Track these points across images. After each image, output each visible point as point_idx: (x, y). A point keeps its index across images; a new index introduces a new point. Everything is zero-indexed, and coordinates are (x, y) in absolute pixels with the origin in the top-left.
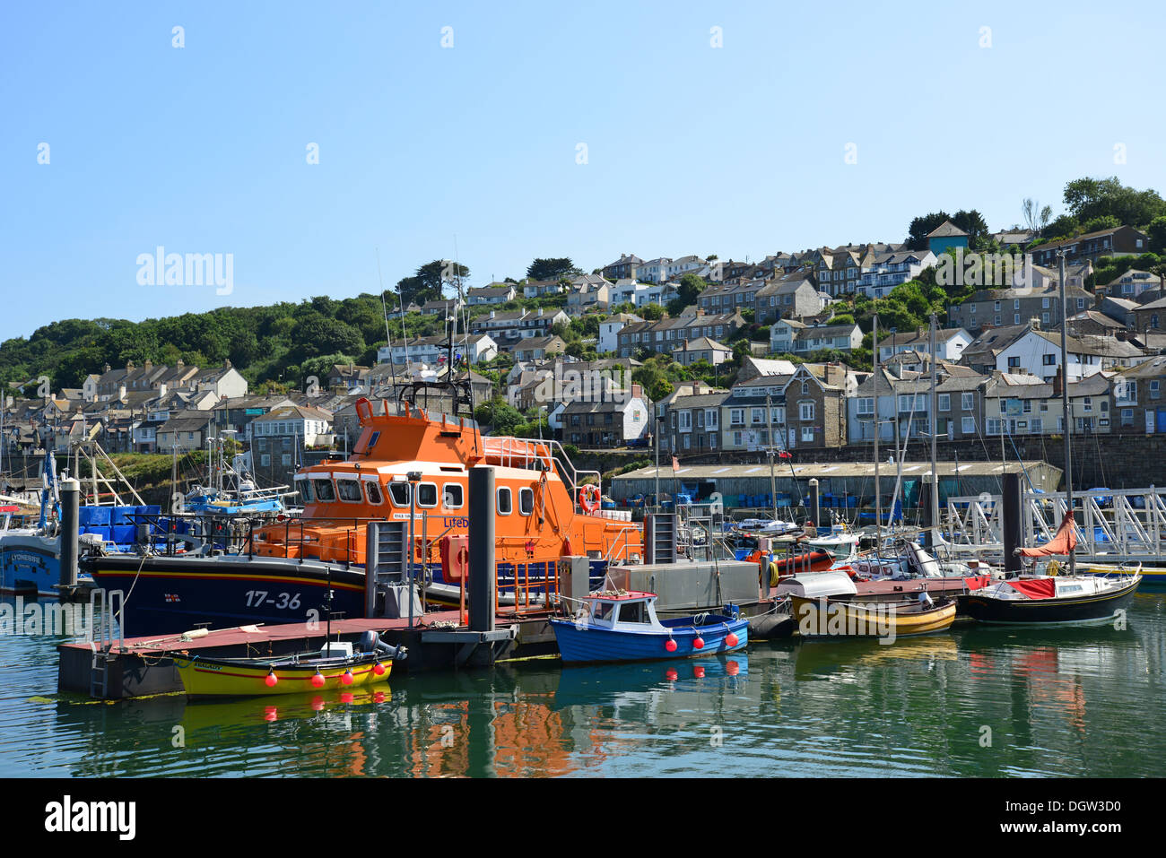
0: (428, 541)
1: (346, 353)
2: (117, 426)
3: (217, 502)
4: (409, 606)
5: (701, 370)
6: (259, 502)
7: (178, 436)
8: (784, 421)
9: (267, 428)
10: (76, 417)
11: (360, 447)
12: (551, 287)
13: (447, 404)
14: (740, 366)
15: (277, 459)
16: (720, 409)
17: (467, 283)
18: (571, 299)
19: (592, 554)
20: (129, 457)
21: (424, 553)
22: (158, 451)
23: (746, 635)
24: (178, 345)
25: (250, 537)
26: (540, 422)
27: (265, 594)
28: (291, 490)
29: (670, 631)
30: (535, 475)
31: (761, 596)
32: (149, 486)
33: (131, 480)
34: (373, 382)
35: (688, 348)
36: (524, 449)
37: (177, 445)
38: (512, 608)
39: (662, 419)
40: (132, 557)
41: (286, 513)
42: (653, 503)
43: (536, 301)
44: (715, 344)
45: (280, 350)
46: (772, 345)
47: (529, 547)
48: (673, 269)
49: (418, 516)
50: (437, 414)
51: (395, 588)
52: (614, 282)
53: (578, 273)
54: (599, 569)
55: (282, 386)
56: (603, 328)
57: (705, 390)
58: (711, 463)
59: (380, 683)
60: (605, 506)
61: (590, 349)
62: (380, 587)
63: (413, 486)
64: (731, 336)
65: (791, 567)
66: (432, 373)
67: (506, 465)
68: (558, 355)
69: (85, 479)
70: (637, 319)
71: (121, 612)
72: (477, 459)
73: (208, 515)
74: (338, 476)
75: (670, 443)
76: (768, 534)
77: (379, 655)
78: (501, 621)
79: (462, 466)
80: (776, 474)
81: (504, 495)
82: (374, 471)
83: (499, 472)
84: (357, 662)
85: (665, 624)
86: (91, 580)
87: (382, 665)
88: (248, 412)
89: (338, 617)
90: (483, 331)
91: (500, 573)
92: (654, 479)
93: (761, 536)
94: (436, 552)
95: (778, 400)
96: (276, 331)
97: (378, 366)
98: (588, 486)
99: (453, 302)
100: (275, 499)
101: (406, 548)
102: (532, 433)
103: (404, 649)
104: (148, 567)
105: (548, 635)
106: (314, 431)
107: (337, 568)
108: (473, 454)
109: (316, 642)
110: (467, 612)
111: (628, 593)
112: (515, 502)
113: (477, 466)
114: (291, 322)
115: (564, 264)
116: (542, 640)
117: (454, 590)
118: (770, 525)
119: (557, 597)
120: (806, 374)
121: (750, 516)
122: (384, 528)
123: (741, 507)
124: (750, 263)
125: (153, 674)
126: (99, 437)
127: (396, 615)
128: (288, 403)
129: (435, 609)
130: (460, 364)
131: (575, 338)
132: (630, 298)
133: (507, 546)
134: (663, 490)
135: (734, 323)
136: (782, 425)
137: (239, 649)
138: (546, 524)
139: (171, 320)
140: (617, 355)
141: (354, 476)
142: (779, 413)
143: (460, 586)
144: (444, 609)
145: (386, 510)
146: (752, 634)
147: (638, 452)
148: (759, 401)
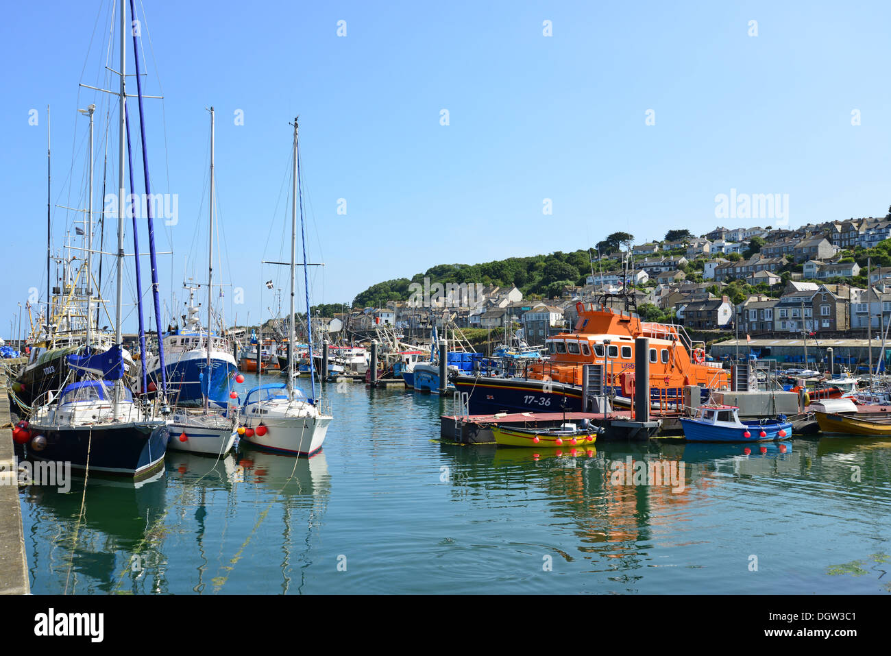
0: (614, 375)
1: (571, 280)
2: (463, 315)
3: (509, 352)
4: (604, 408)
5: (763, 288)
6: (530, 353)
7: (490, 321)
8: (811, 316)
9: (532, 317)
10: (445, 311)
11: (578, 326)
12: (678, 245)
13: (622, 306)
14: (785, 286)
15: (537, 332)
16: (773, 309)
17: (633, 244)
18: (688, 251)
19: (701, 384)
20: (468, 330)
21: (612, 380)
22: (481, 327)
23: (790, 431)
24: (490, 276)
25: (525, 371)
26: (672, 315)
27: (533, 397)
28: (544, 348)
29: (746, 427)
30: (670, 343)
31: (798, 410)
32: (477, 344)
33: (469, 340)
34: (584, 294)
35: (755, 276)
36: (663, 329)
37: (490, 324)
38: (659, 411)
39: (739, 314)
40: (472, 377)
41: (542, 358)
42: (735, 359)
43: (670, 253)
44: (770, 274)
45: (538, 278)
46: (804, 274)
47: (666, 379)
48: (746, 234)
49: (609, 362)
50: (617, 310)
51: (597, 398)
52: (713, 242)
53: (693, 237)
54: (705, 393)
55: (539, 296)
56: (706, 266)
57: (764, 299)
58: (768, 338)
59: (590, 445)
60: (707, 360)
61: (699, 277)
62: (589, 397)
63: (606, 347)
64: (780, 269)
65: (817, 396)
66: (615, 290)
67: (654, 337)
68: (681, 280)
69: (450, 340)
70: (725, 261)
71: (467, 403)
72: (639, 334)
73: (505, 359)
74: (568, 341)
75: (744, 327)
76: (802, 377)
77: (590, 431)
78: (652, 418)
79: (631, 337)
80: (807, 345)
81: (653, 352)
82: (586, 339)
83: (652, 341)
84: (578, 434)
85: (744, 423)
86: (454, 387)
87: (591, 436)
88: (523, 309)
89: (569, 411)
90: (641, 268)
91: (652, 393)
92: (735, 346)
93: (798, 378)
94: (618, 381)
95: (808, 304)
96: (536, 269)
97: (586, 286)
98: (698, 349)
99: (626, 253)
100: (537, 351)
101: (603, 379)
102: (668, 321)
103: (603, 429)
104: (479, 382)
105: (678, 426)
106: (555, 318)
107: (568, 386)
108: (637, 331)
109: (558, 423)
110: (634, 412)
111: (722, 406)
112: (659, 356)
113: (638, 337)
114: (544, 264)
115: (685, 233)
116: (674, 428)
117: (628, 400)
118: (804, 372)
119: (682, 407)
120: (825, 290)
121: (792, 367)
122: (591, 368)
123: (786, 362)
124: (791, 230)
125: (482, 433)
126: (456, 320)
127: (598, 412)
128: (542, 304)
129: (618, 410)
130: (629, 285)
131: (691, 272)
132: (721, 250)
133: (654, 379)
134: (740, 352)
135: (781, 263)
136: (810, 318)
137: (521, 424)
138: (675, 369)
139: (487, 264)
140: (714, 280)
141: (576, 341)
142: (809, 312)
143: (631, 398)
144: (622, 410)
145: (592, 358)
146: (794, 431)
147: (726, 332)
148: (797, 305)
